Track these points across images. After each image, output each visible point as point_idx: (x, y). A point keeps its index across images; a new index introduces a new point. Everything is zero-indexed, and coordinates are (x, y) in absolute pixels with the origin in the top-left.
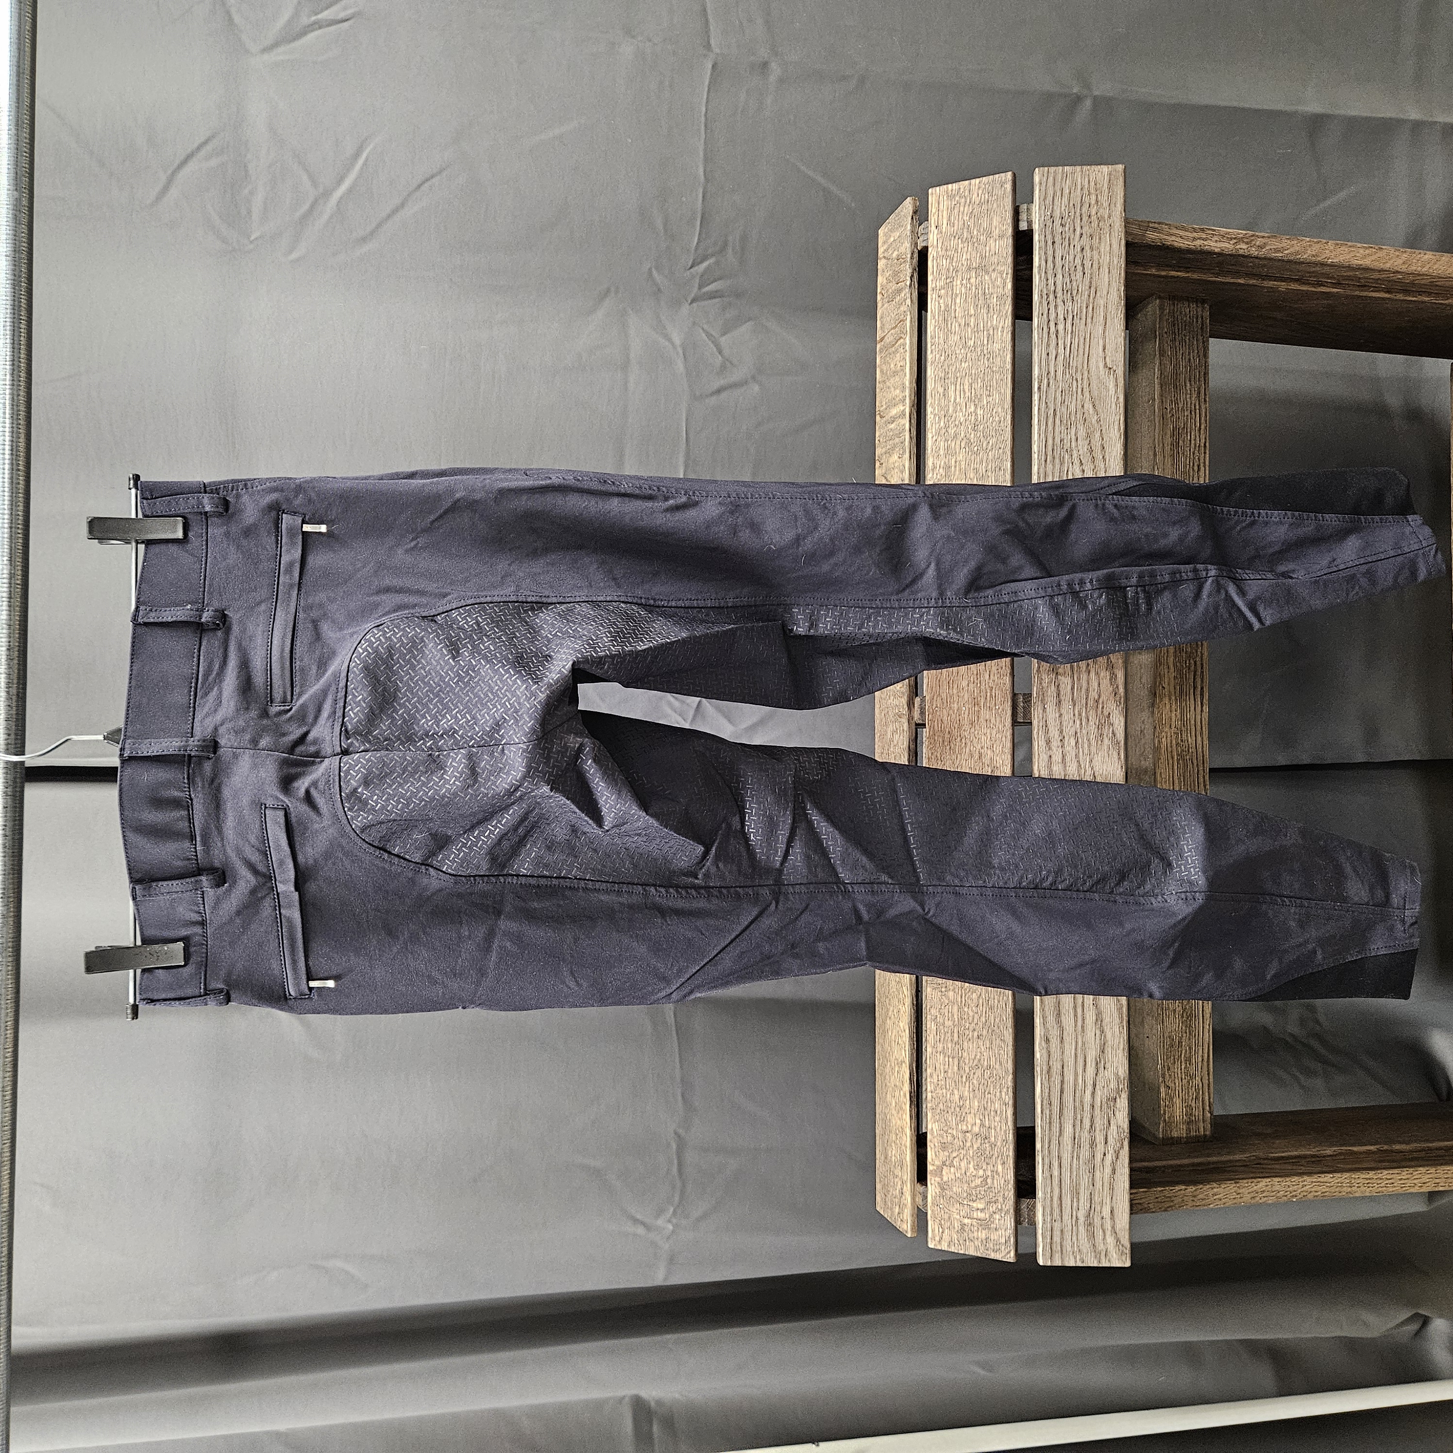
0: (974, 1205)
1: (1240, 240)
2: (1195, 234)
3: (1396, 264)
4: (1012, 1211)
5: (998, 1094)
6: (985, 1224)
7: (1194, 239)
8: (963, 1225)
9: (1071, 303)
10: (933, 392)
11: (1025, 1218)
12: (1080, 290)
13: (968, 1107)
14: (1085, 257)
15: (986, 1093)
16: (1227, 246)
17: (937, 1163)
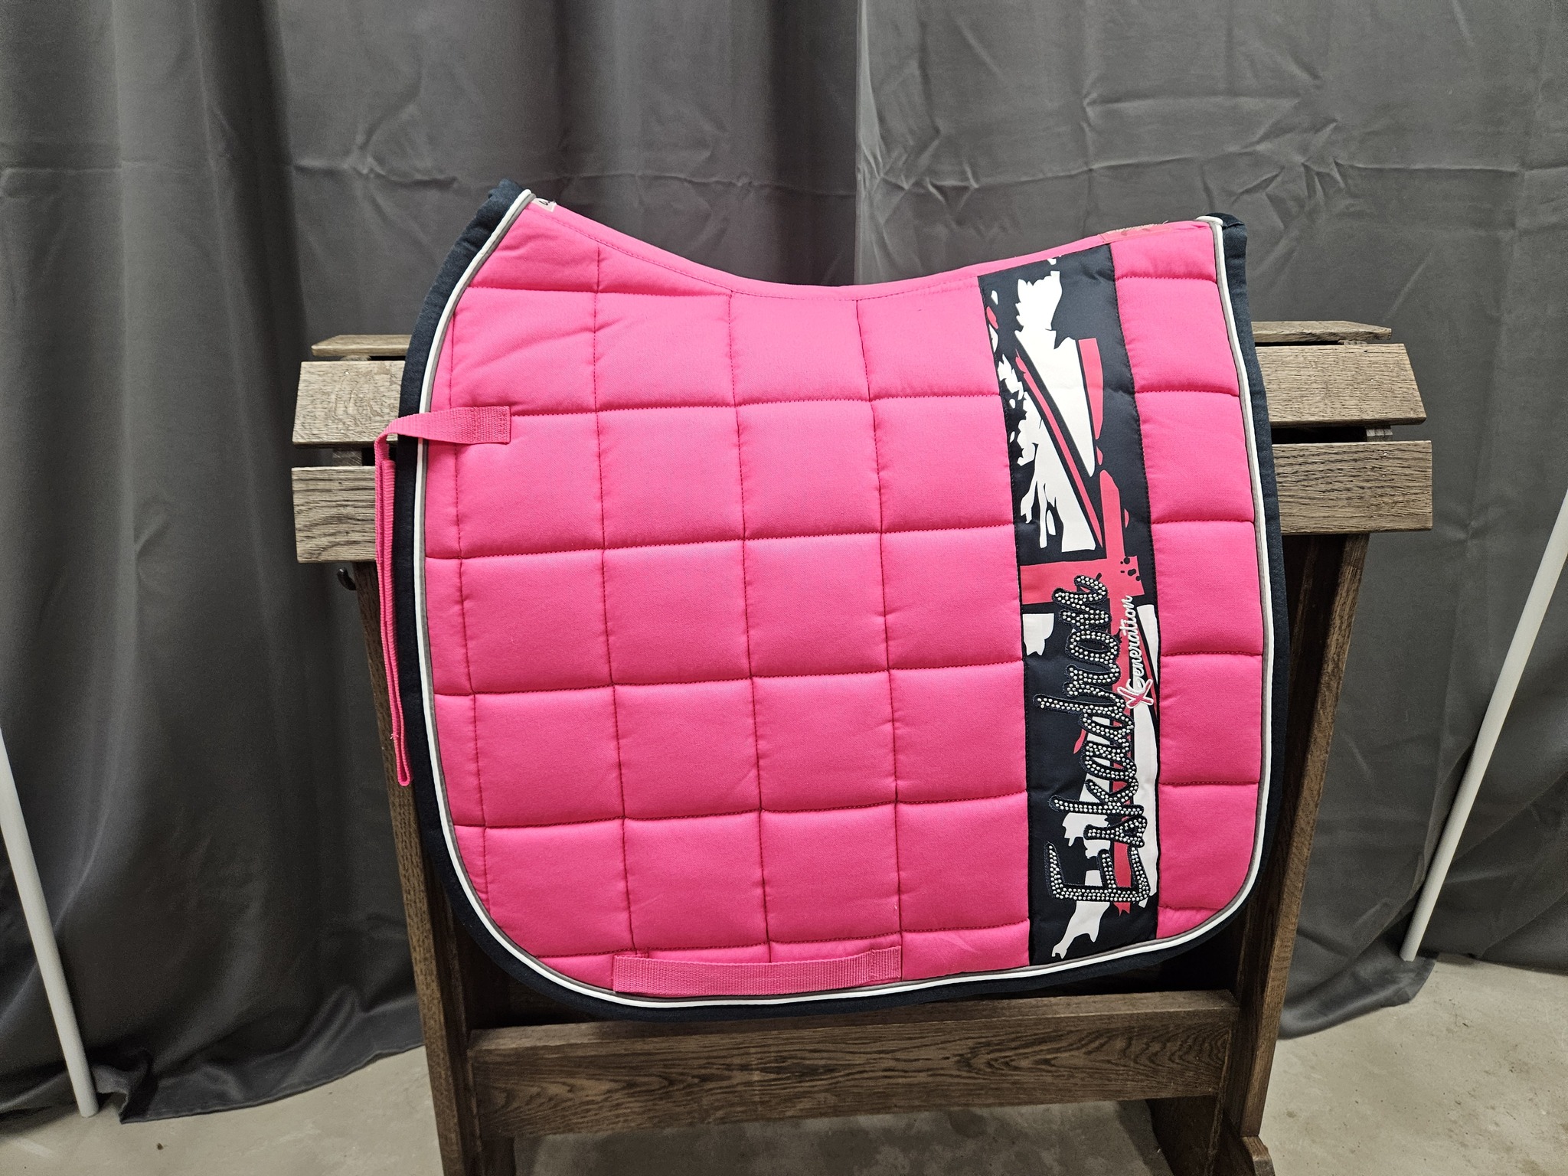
0: (351, 404)
1: (1337, 666)
2: (1346, 618)
3: (1302, 821)
4: (347, 440)
6: (331, 415)
7: (1342, 617)
8: (328, 394)
9: (1294, 480)
11: (340, 455)
12: (1307, 489)
14: (1340, 493)
16: (1332, 650)
17: (393, 370)
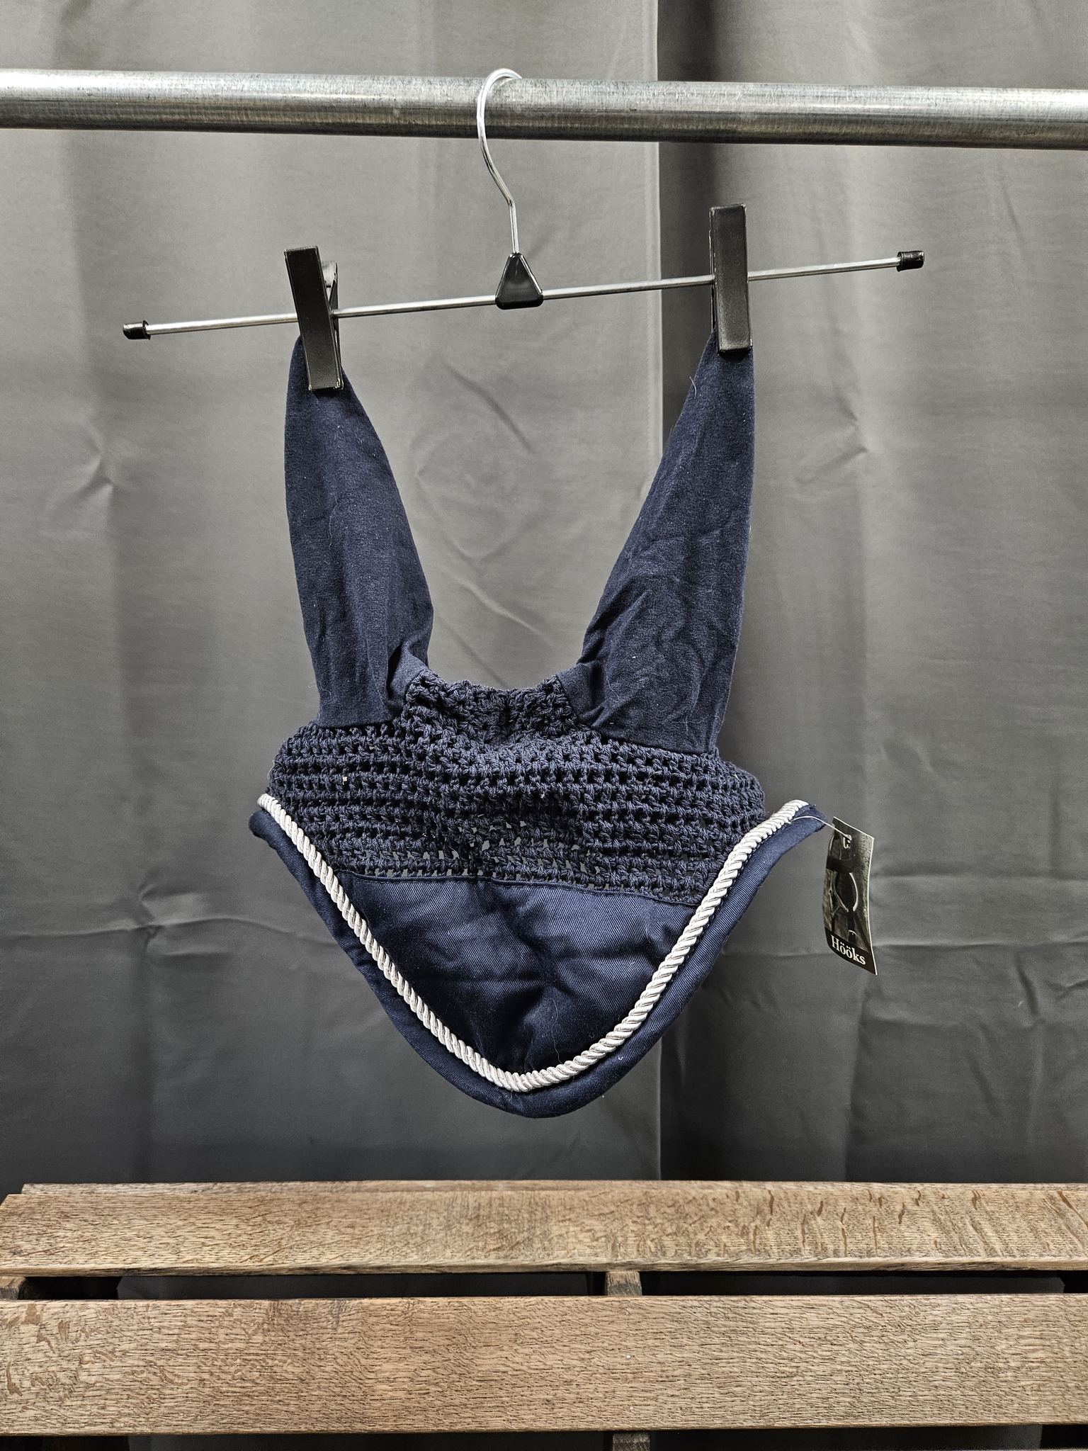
5: (126, 1411)
10: (1027, 1304)
13: (112, 1363)
15: (129, 1393)
17: (45, 1317)
